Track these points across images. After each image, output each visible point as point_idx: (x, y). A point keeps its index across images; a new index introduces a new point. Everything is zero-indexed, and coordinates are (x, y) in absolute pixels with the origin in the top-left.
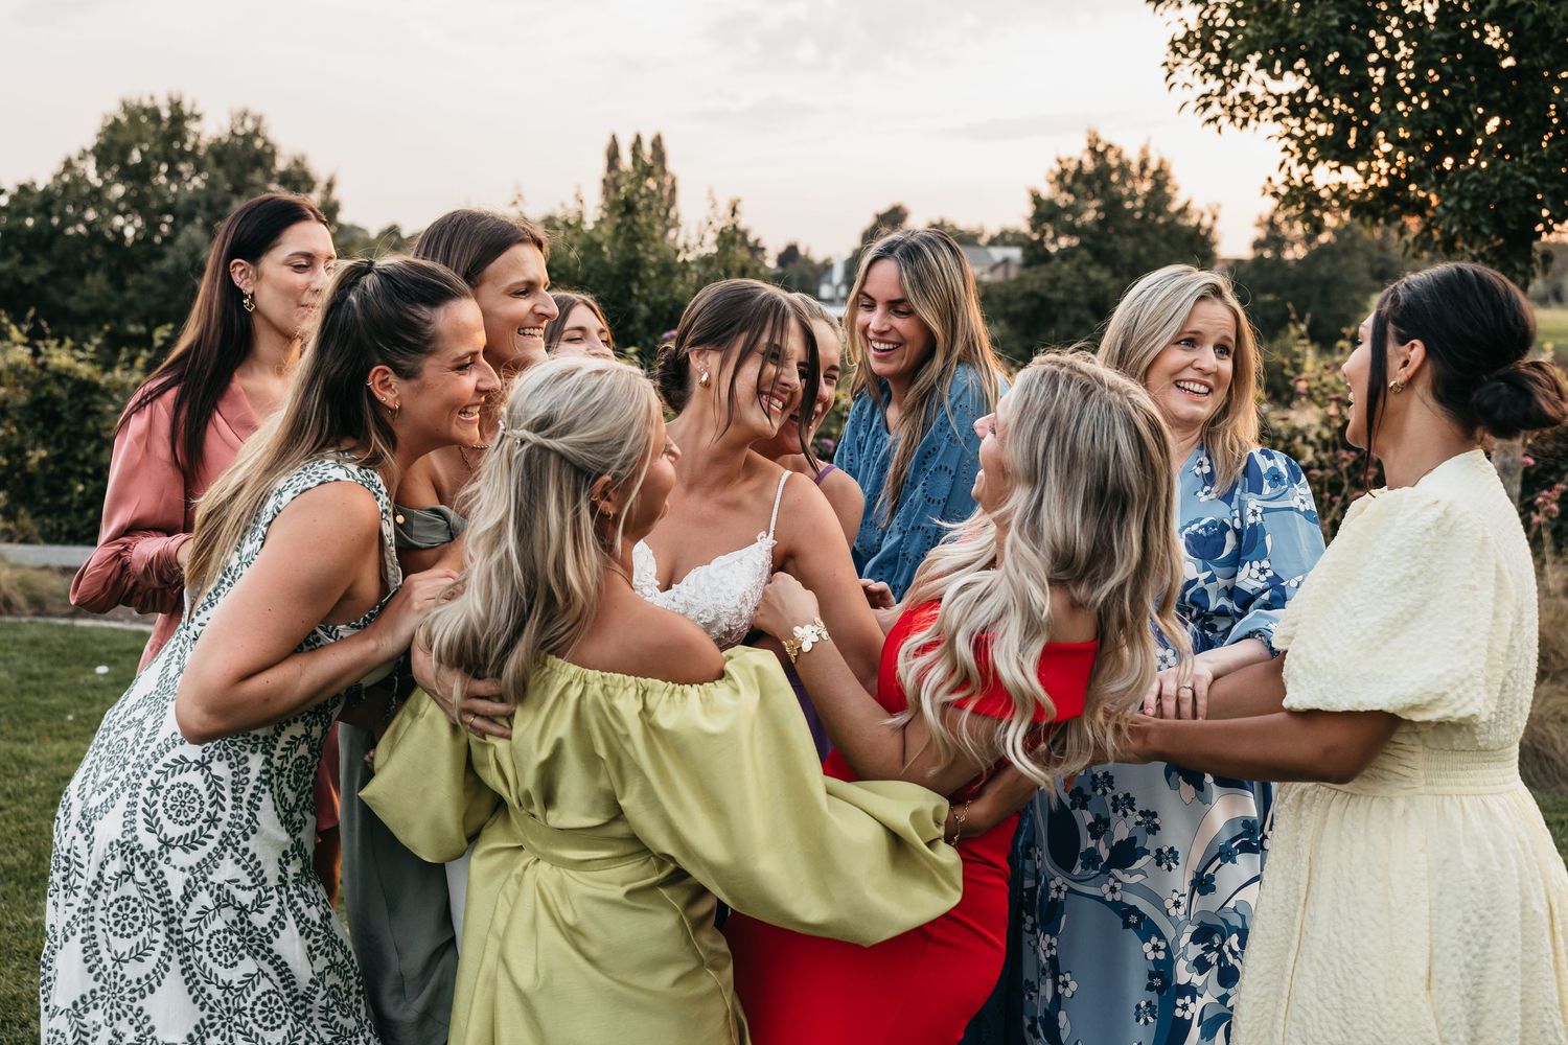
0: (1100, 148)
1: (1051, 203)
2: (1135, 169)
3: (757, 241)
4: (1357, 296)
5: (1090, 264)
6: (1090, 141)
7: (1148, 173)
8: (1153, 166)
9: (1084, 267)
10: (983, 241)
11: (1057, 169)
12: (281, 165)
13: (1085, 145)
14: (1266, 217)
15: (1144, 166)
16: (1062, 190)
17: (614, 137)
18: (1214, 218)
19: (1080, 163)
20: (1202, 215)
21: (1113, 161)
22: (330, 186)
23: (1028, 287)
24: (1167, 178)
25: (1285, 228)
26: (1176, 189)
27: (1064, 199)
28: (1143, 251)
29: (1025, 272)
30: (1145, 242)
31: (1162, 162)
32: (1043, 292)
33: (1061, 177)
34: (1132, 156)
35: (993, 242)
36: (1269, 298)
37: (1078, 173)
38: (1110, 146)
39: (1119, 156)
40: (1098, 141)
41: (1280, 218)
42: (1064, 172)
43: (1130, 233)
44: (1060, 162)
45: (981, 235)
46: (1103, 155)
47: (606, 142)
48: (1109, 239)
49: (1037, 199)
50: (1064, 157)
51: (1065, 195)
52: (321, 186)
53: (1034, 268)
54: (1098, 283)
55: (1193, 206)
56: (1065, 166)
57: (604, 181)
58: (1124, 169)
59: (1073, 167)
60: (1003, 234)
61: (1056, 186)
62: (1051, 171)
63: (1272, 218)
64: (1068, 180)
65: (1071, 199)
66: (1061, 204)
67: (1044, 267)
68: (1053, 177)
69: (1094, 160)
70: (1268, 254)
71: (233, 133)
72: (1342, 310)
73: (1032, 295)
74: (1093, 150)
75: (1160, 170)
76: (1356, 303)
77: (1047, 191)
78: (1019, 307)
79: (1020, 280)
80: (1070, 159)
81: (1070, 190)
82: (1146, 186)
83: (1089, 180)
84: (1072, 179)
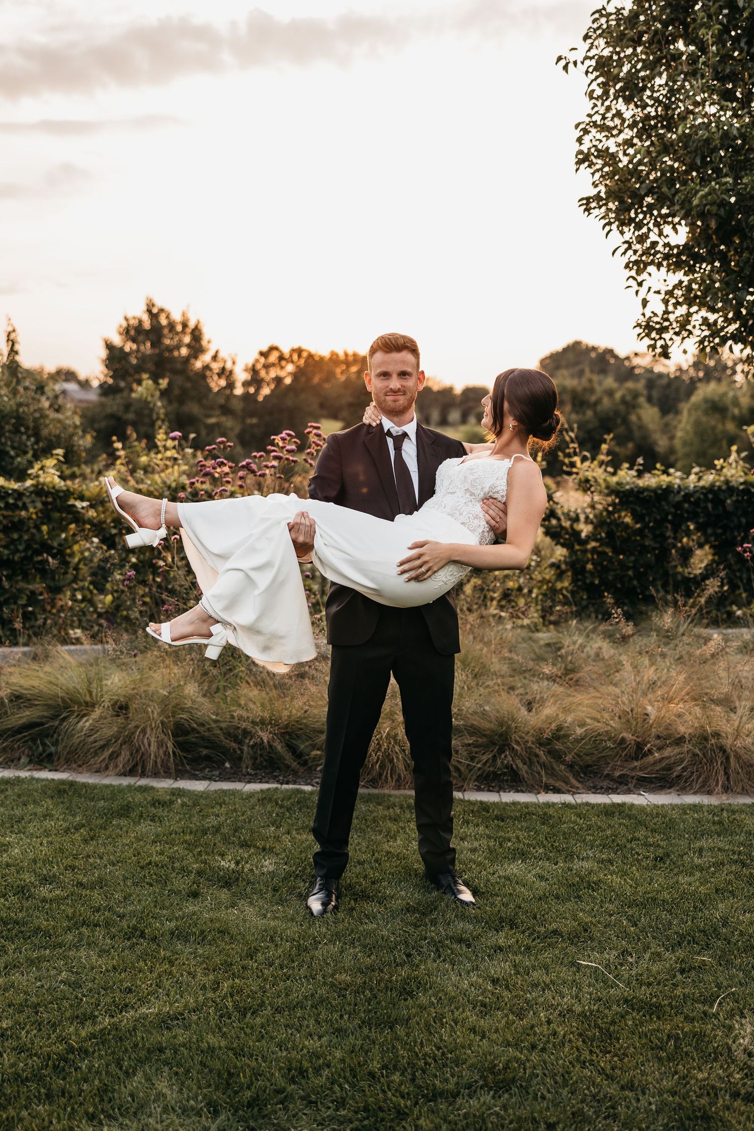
0: (155, 311)
1: (121, 349)
2: (179, 328)
6: (148, 305)
7: (189, 330)
8: (192, 324)
11: (124, 324)
13: (145, 308)
14: (250, 365)
15: (185, 325)
16: (127, 340)
18: (234, 363)
19: (140, 321)
20: (225, 362)
21: (164, 321)
23: (109, 411)
24: (202, 334)
25: (263, 373)
26: (209, 342)
27: (129, 347)
28: (188, 385)
29: (103, 399)
31: (198, 322)
32: (120, 414)
33: (127, 331)
34: (177, 317)
37: (139, 329)
38: (162, 310)
39: (168, 317)
40: (153, 305)
41: (259, 366)
42: (129, 326)
44: (126, 319)
46: (157, 316)
49: (109, 346)
50: (130, 315)
51: (129, 344)
55: (221, 355)
56: (130, 322)
58: (171, 326)
59: (135, 323)
61: (124, 337)
62: (121, 326)
63: (254, 366)
64: (132, 333)
65: (134, 347)
66: (127, 349)
68: (121, 330)
69: (151, 319)
70: (252, 390)
73: (112, 416)
74: (149, 311)
75: (196, 329)
77: (117, 340)
78: (103, 424)
79: (102, 405)
80: (134, 318)
81: (134, 340)
82: (187, 339)
83: (147, 332)
84: (134, 332)
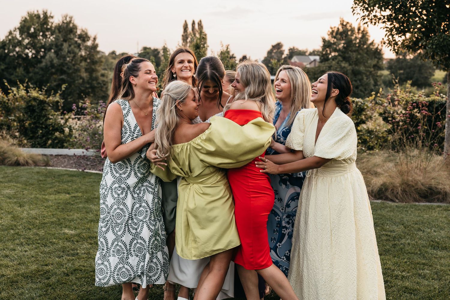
0: (345, 24)
1: (329, 41)
2: (356, 31)
3: (233, 55)
4: (431, 71)
5: (342, 61)
6: (341, 21)
7: (360, 32)
8: (362, 29)
9: (340, 62)
10: (307, 54)
11: (331, 30)
12: (79, 32)
13: (339, 23)
15: (359, 29)
16: (332, 38)
17: (186, 21)
19: (338, 28)
20: (379, 45)
21: (349, 28)
22: (95, 39)
23: (322, 69)
24: (367, 33)
26: (369, 36)
27: (333, 40)
28: (359, 56)
29: (321, 64)
30: (360, 54)
33: (332, 33)
34: (355, 26)
35: (311, 54)
36: (402, 71)
37: (338, 32)
38: (348, 23)
39: (350, 26)
40: (343, 21)
42: (333, 31)
43: (355, 51)
44: (332, 28)
45: (307, 52)
46: (346, 26)
47: (183, 23)
48: (348, 53)
49: (324, 40)
50: (333, 27)
51: (333, 39)
52: (92, 39)
53: (323, 63)
54: (344, 67)
55: (375, 42)
56: (333, 29)
57: (183, 36)
58: (352, 30)
59: (336, 30)
60: (314, 51)
61: (330, 36)
62: (329, 31)
64: (334, 34)
65: (335, 40)
66: (332, 42)
67: (327, 62)
68: (329, 33)
69: (343, 28)
70: (401, 57)
71: (63, 22)
72: (426, 75)
74: (342, 24)
75: (364, 31)
76: (430, 73)
77: (327, 38)
79: (319, 67)
80: (335, 27)
81: (335, 37)
82: (360, 36)
83: (341, 34)
84: (335, 34)
